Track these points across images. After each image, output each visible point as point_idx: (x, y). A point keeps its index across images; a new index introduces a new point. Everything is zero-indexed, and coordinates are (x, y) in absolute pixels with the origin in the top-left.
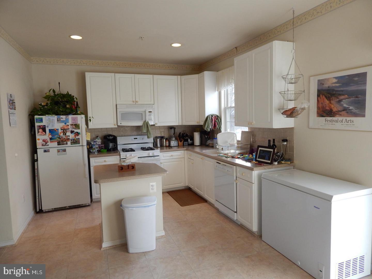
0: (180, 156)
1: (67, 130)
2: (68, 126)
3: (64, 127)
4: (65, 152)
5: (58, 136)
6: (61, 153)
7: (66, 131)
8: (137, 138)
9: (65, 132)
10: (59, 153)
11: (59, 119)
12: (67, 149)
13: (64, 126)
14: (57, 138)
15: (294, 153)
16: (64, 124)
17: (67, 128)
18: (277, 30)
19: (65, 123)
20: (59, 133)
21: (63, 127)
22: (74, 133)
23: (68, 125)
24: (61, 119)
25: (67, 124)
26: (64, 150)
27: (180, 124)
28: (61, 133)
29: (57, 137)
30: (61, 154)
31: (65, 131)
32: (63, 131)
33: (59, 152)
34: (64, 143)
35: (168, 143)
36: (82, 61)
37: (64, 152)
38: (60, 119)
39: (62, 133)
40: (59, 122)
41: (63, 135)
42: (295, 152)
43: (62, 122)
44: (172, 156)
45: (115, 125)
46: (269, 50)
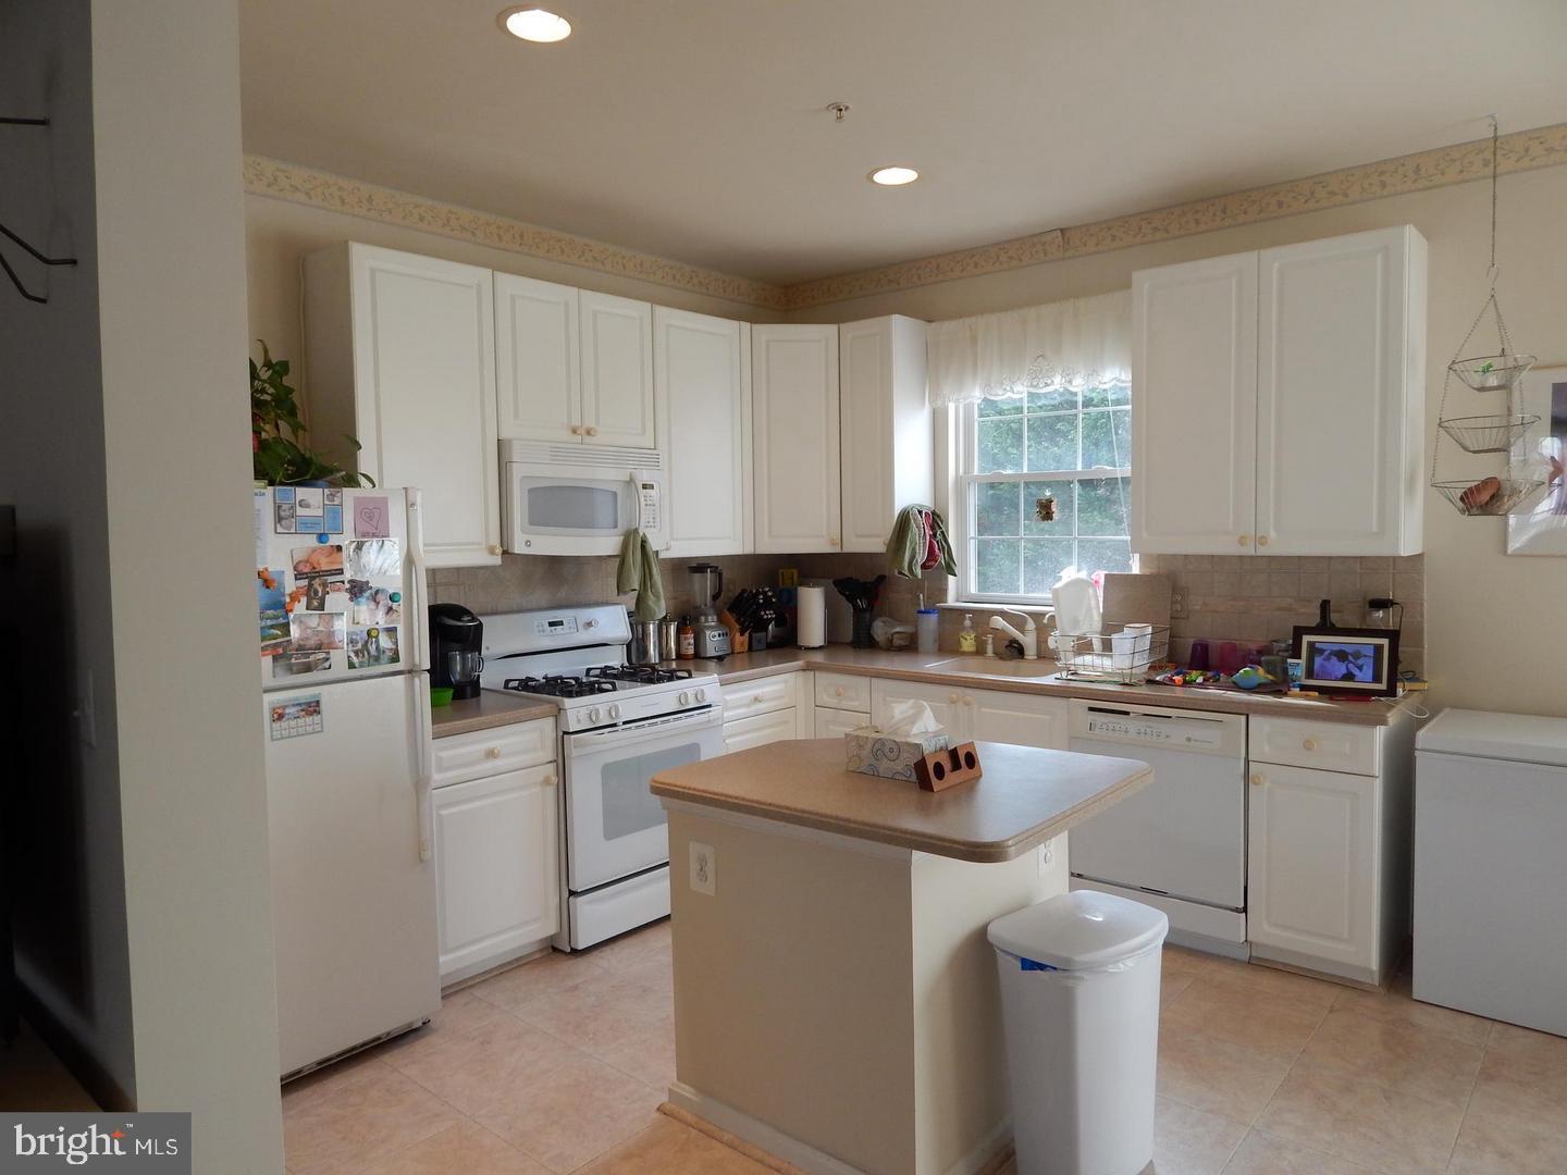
0: (782, 697)
1: (330, 579)
2: (335, 555)
3: (314, 559)
4: (317, 718)
5: (276, 617)
6: (293, 723)
7: (324, 585)
8: (561, 623)
9: (316, 592)
10: (284, 724)
11: (284, 507)
12: (325, 693)
13: (314, 551)
14: (272, 627)
15: (1423, 647)
16: (312, 541)
17: (332, 563)
18: (1324, 187)
19: (322, 537)
20: (288, 600)
21: (307, 561)
22: (367, 594)
23: (339, 548)
24: (300, 511)
25: (334, 540)
26: (309, 704)
27: (749, 550)
28: (294, 598)
29: (274, 622)
30: (293, 732)
31: (316, 583)
32: (310, 585)
33: (281, 717)
34: (312, 658)
35: (692, 641)
36: (284, 171)
37: (309, 720)
38: (293, 508)
39: (304, 600)
40: (289, 528)
41: (307, 609)
42: (1426, 646)
43: (305, 527)
44: (757, 700)
45: (492, 551)
46: (1379, 257)
